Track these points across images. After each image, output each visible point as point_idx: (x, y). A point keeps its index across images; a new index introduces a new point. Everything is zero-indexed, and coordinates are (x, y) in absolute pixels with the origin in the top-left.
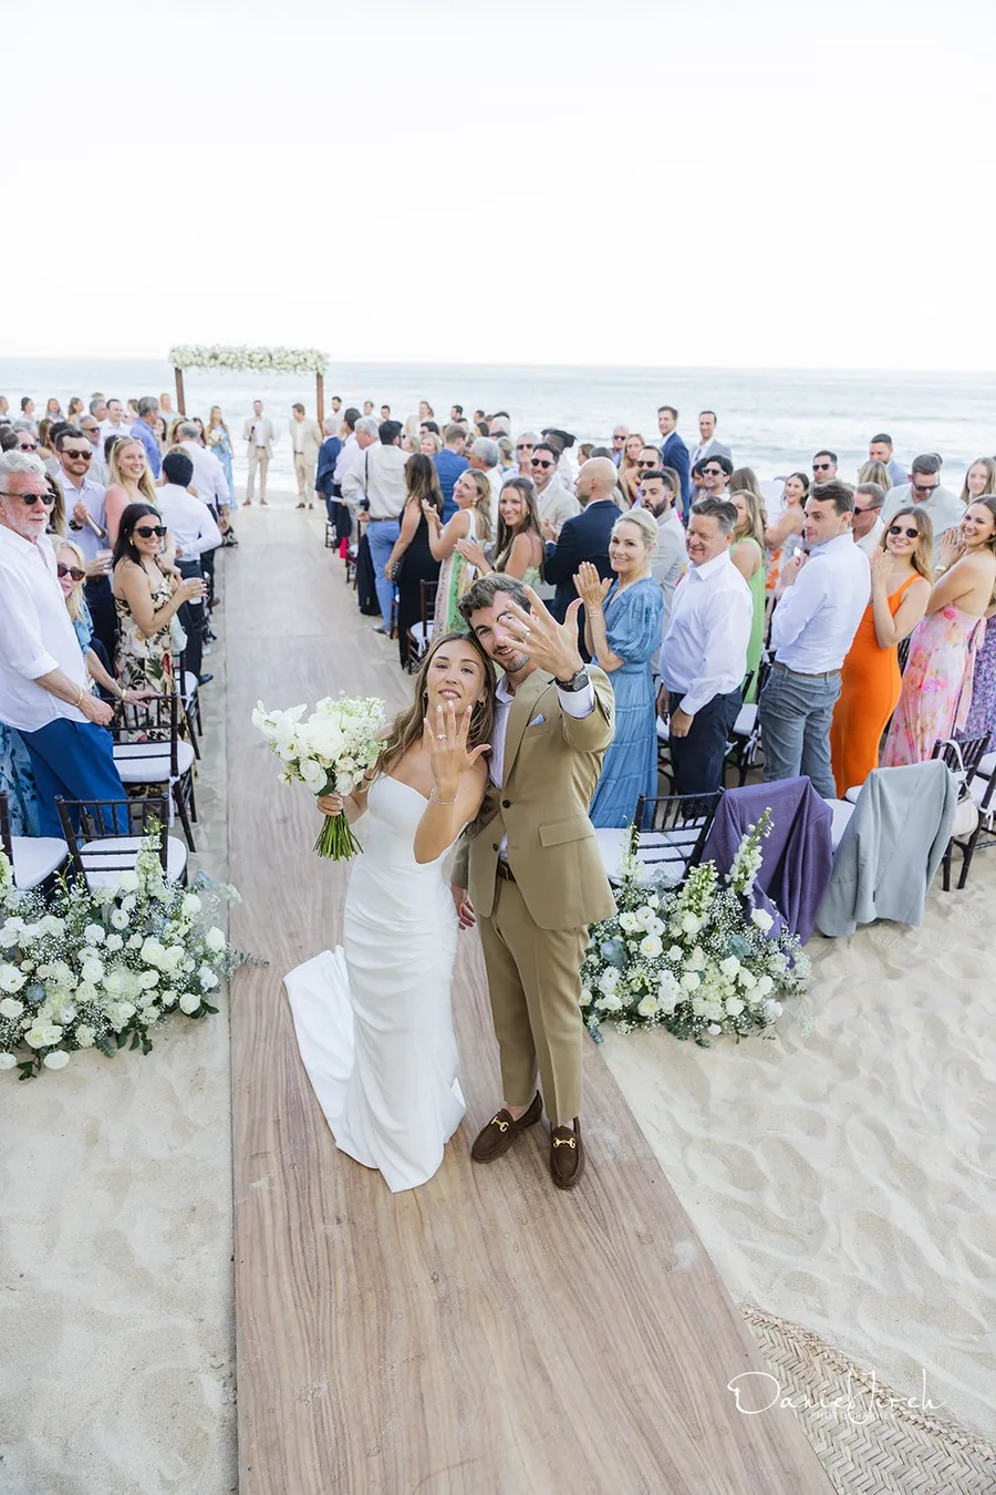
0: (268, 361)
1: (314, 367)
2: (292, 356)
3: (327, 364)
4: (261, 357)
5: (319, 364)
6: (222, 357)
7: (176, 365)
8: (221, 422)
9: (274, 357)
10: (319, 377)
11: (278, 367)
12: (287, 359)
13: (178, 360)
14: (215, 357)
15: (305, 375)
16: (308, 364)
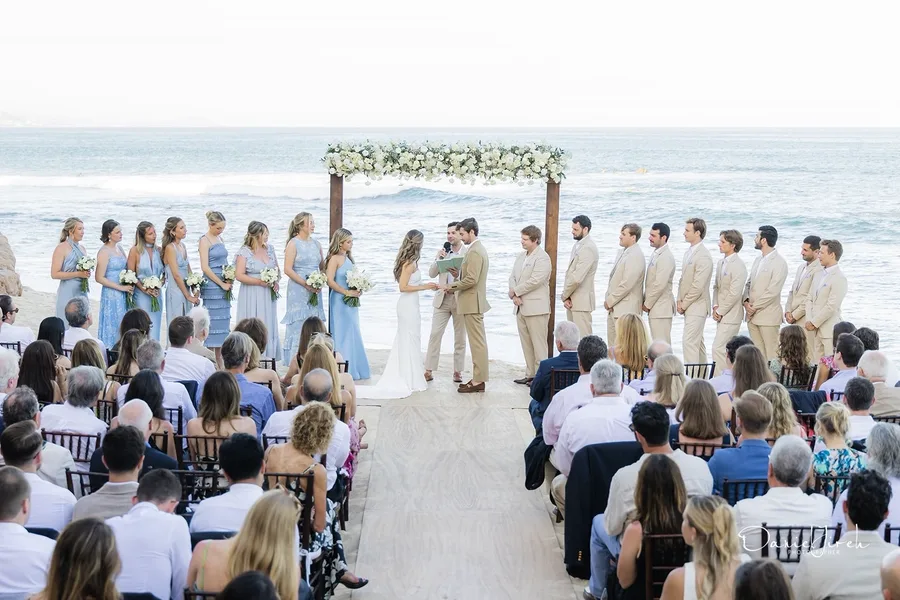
0: (476, 161)
1: (544, 172)
2: (511, 156)
3: (564, 167)
4: (463, 157)
5: (553, 168)
6: (405, 158)
7: (333, 171)
8: (348, 252)
9: (484, 157)
10: (553, 187)
11: (489, 172)
12: (503, 160)
13: (339, 164)
14: (392, 158)
15: (531, 183)
16: (536, 168)
